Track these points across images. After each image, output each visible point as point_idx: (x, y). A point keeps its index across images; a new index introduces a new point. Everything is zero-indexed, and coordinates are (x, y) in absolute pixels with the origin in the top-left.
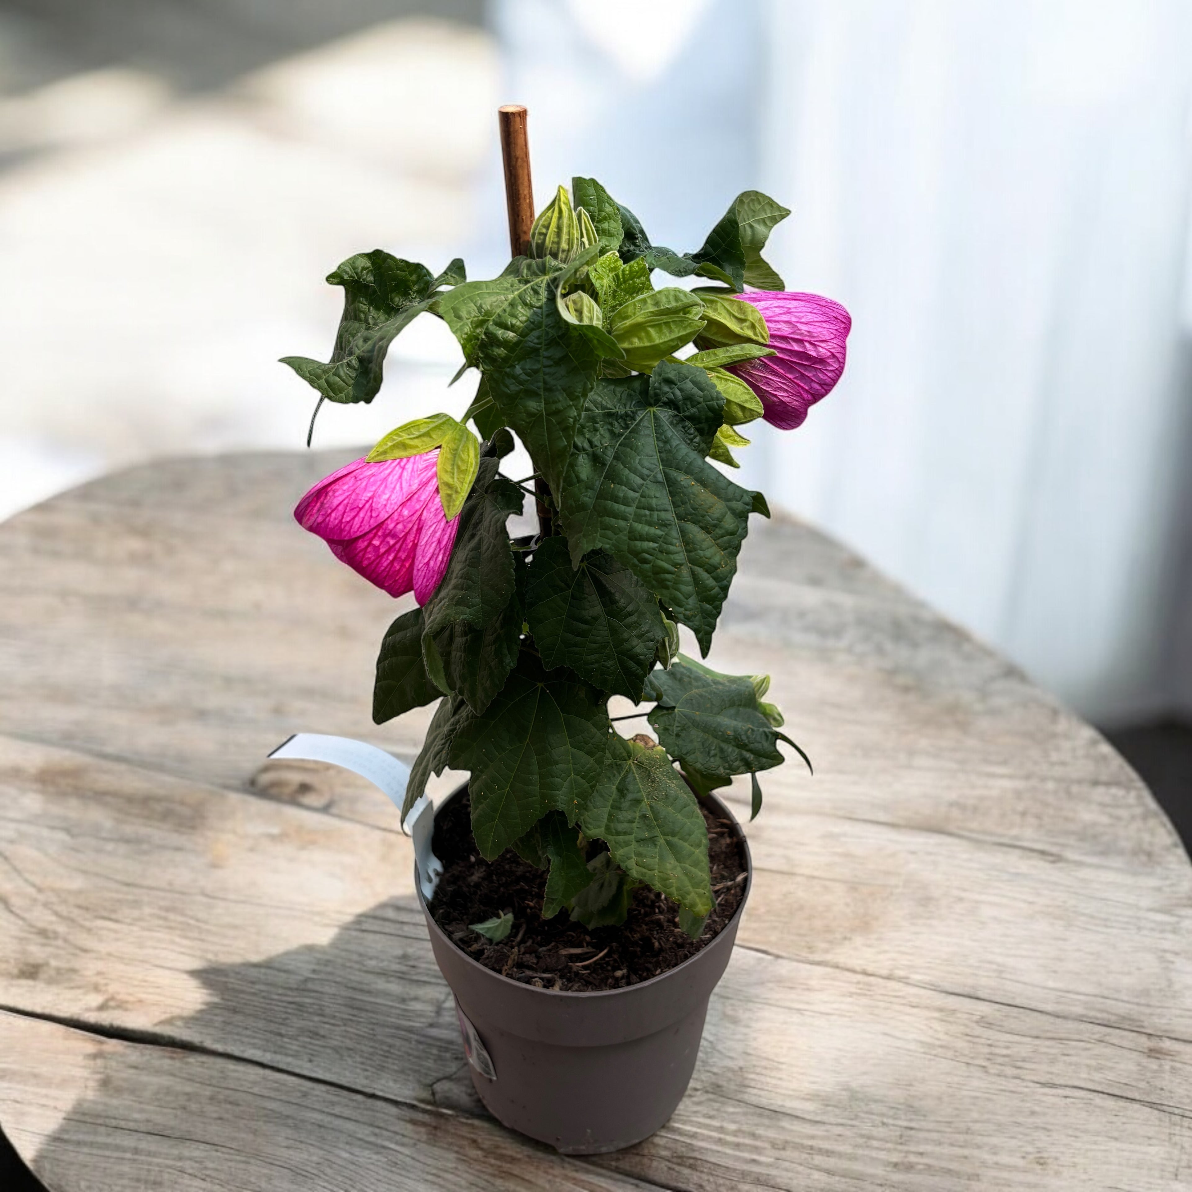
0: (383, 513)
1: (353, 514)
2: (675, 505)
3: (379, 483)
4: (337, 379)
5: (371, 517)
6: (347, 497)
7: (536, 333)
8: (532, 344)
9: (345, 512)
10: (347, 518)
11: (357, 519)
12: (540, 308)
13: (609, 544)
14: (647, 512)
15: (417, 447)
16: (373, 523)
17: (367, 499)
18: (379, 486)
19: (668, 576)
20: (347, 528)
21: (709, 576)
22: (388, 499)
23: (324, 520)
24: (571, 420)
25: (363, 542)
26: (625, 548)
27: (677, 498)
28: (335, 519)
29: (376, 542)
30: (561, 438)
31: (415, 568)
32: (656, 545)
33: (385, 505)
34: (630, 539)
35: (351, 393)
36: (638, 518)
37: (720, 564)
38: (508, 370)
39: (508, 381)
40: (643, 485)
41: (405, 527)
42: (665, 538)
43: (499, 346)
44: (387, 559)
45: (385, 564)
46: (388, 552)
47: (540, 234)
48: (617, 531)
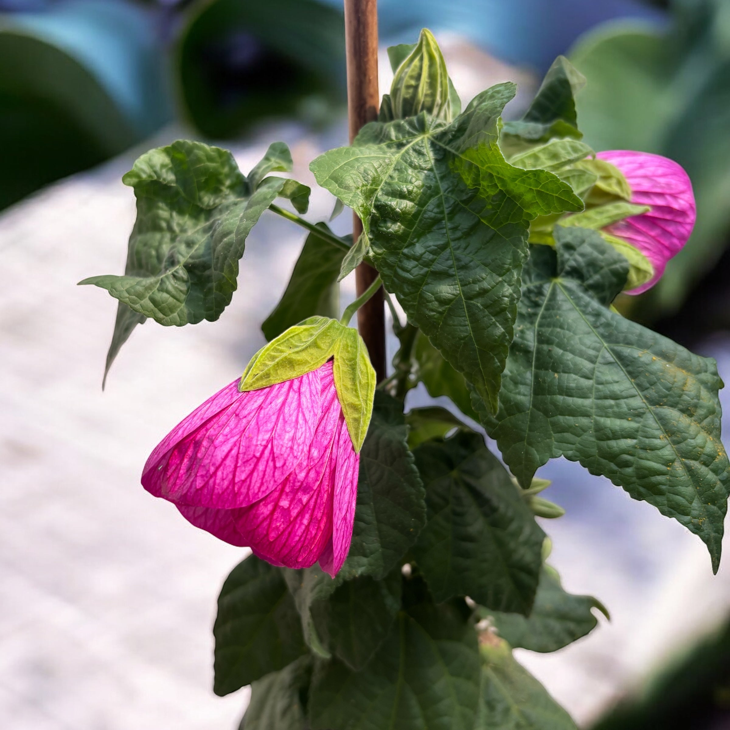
0: (290, 459)
1: (249, 468)
2: (641, 387)
3: (274, 418)
4: (165, 295)
5: (275, 467)
6: (235, 445)
7: (433, 201)
8: (432, 215)
9: (236, 467)
10: (241, 476)
11: (255, 474)
12: (431, 170)
13: (571, 450)
14: (612, 402)
15: (306, 362)
16: (279, 477)
17: (264, 443)
18: (276, 423)
19: (660, 478)
20: (244, 490)
21: (707, 469)
22: (293, 439)
23: (207, 483)
24: (506, 299)
25: (266, 505)
26: (594, 451)
27: (642, 379)
28: (223, 479)
29: (284, 503)
30: (494, 324)
31: (334, 528)
32: (634, 441)
33: (292, 448)
34: (600, 439)
35: (186, 311)
36: (604, 412)
37: (716, 452)
38: (405, 251)
39: (409, 265)
40: (594, 369)
41: (318, 473)
42: (644, 431)
43: (395, 221)
44: (301, 524)
45: (299, 532)
46: (301, 514)
47: (408, 87)
48: (578, 431)
